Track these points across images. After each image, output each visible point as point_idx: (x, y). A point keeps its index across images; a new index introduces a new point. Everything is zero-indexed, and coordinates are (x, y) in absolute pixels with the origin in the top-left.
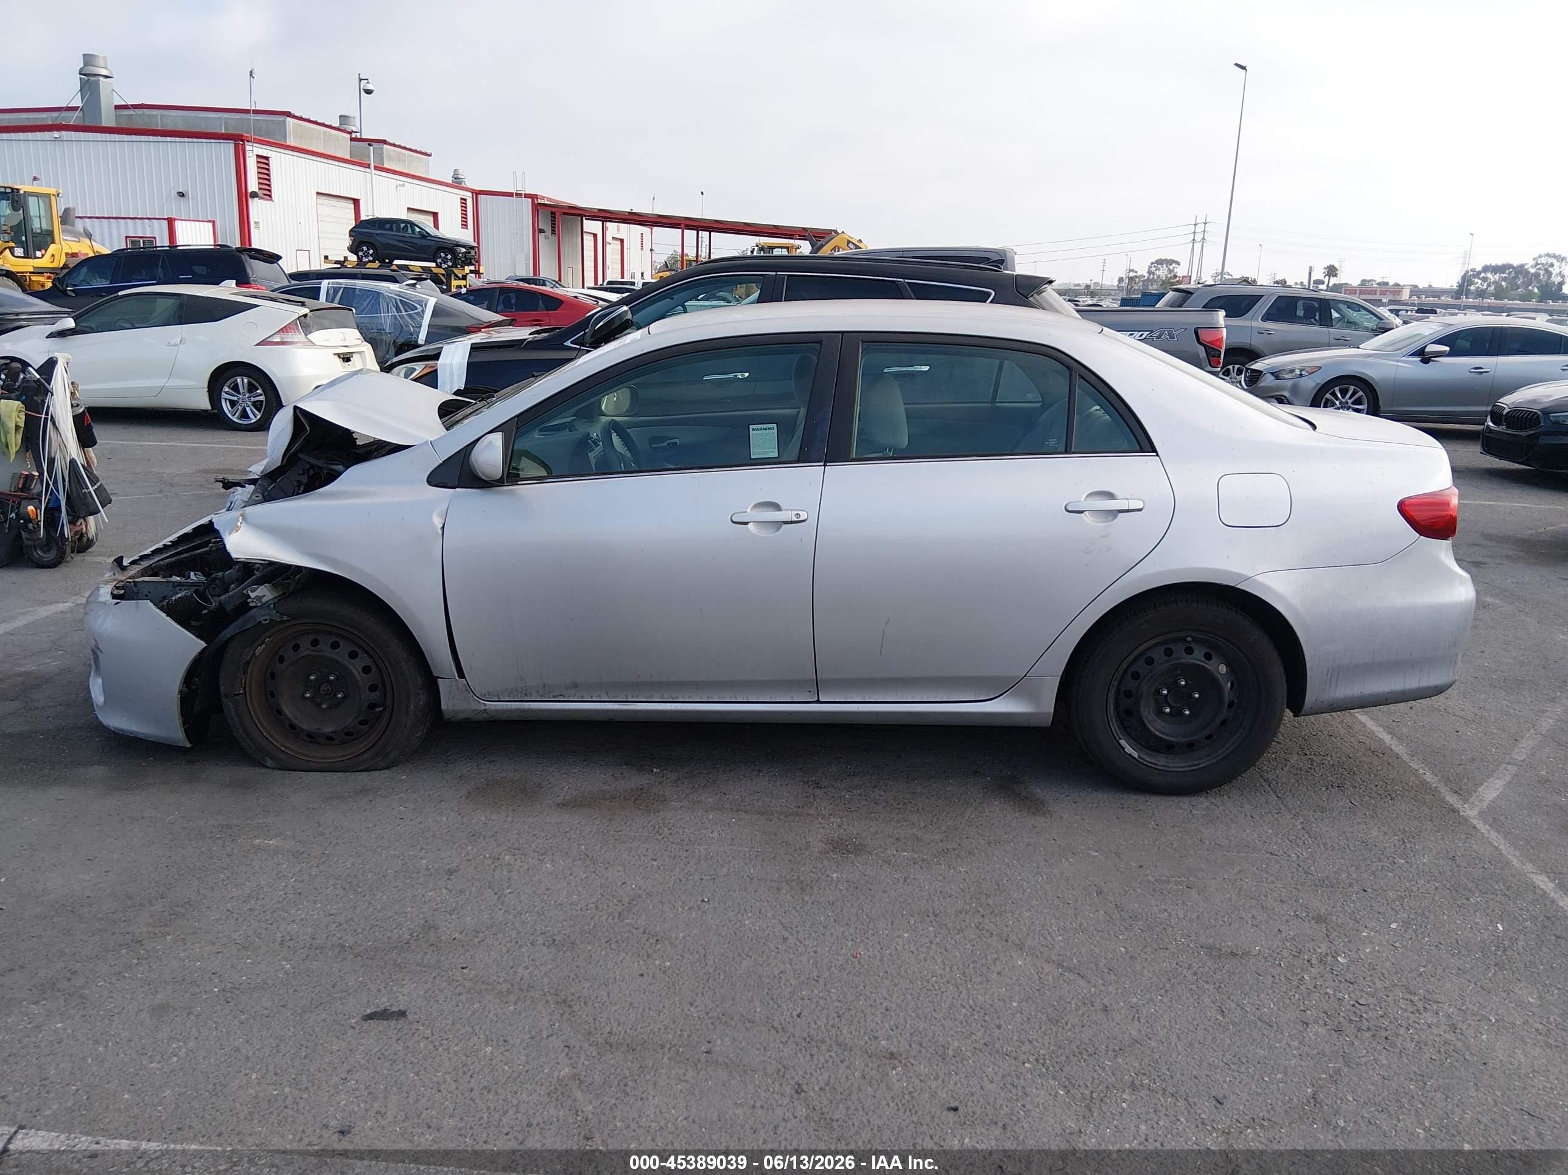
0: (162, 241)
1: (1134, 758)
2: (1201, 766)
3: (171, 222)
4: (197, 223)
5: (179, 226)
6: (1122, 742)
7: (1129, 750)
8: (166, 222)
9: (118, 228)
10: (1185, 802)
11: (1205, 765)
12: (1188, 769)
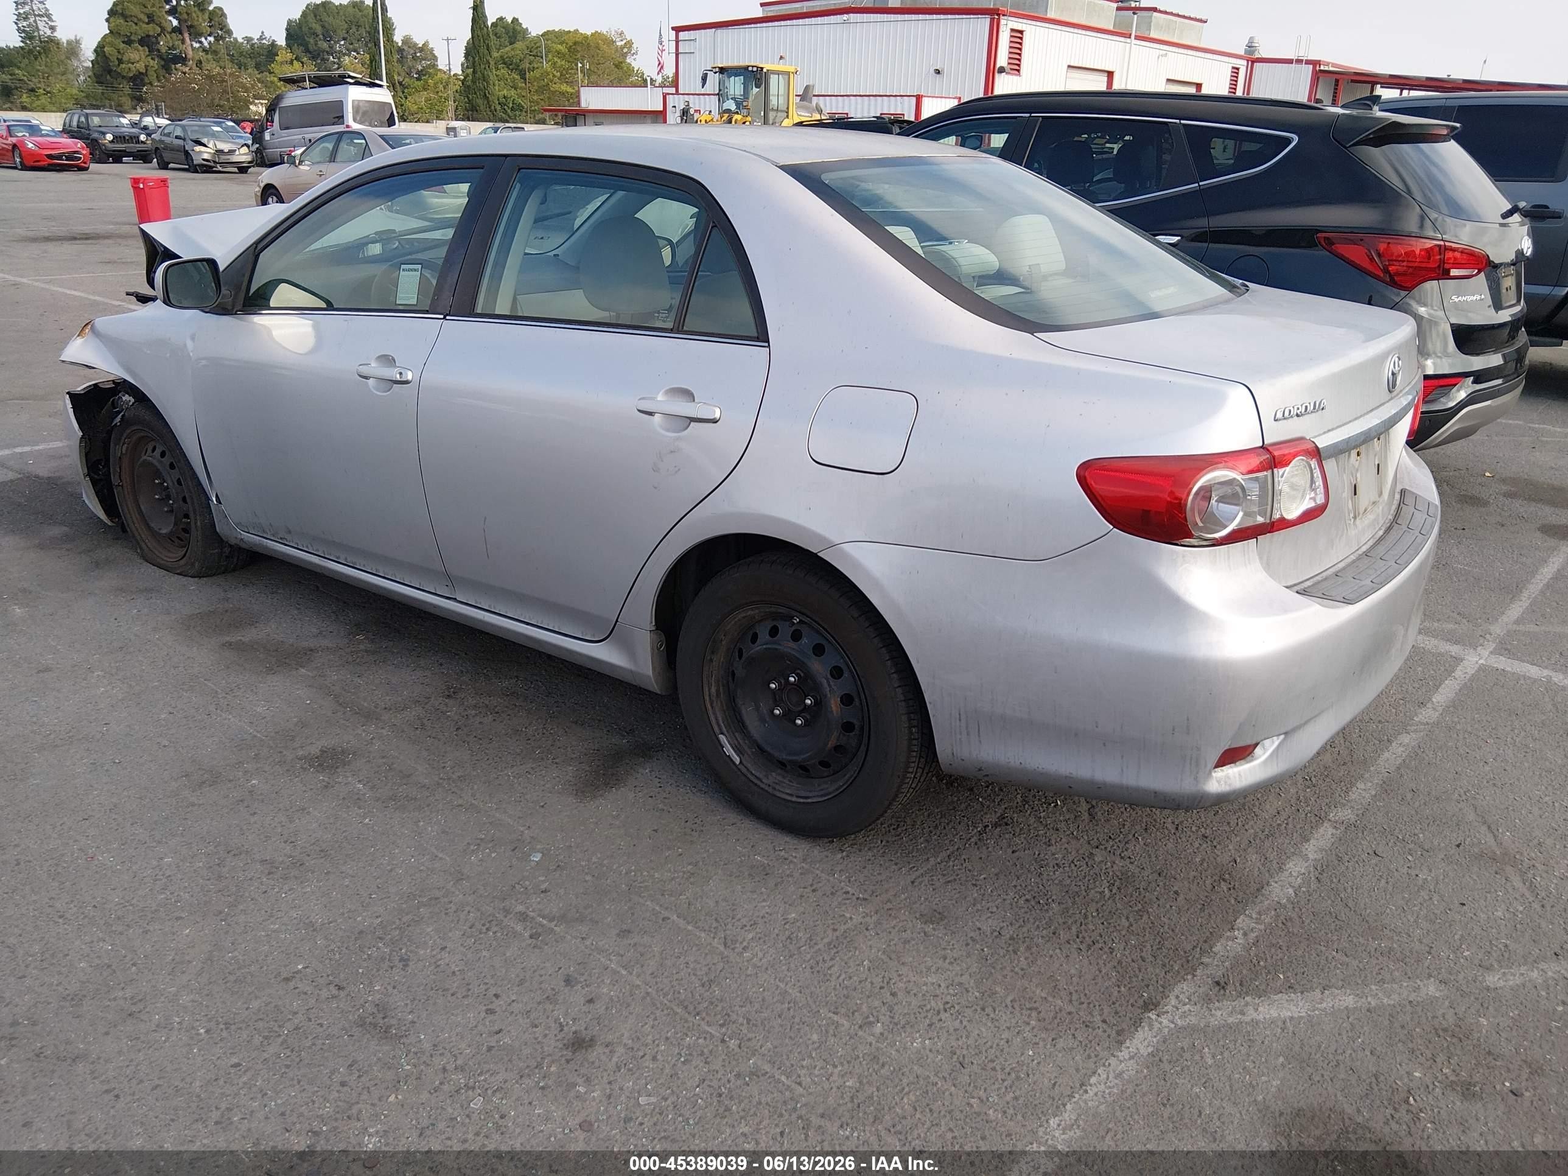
0: (909, 116)
1: (734, 763)
2: (809, 800)
3: (919, 99)
4: (943, 100)
5: (926, 102)
6: (722, 738)
7: (729, 750)
8: (914, 100)
9: (876, 105)
10: (785, 841)
11: (815, 800)
12: (794, 799)
